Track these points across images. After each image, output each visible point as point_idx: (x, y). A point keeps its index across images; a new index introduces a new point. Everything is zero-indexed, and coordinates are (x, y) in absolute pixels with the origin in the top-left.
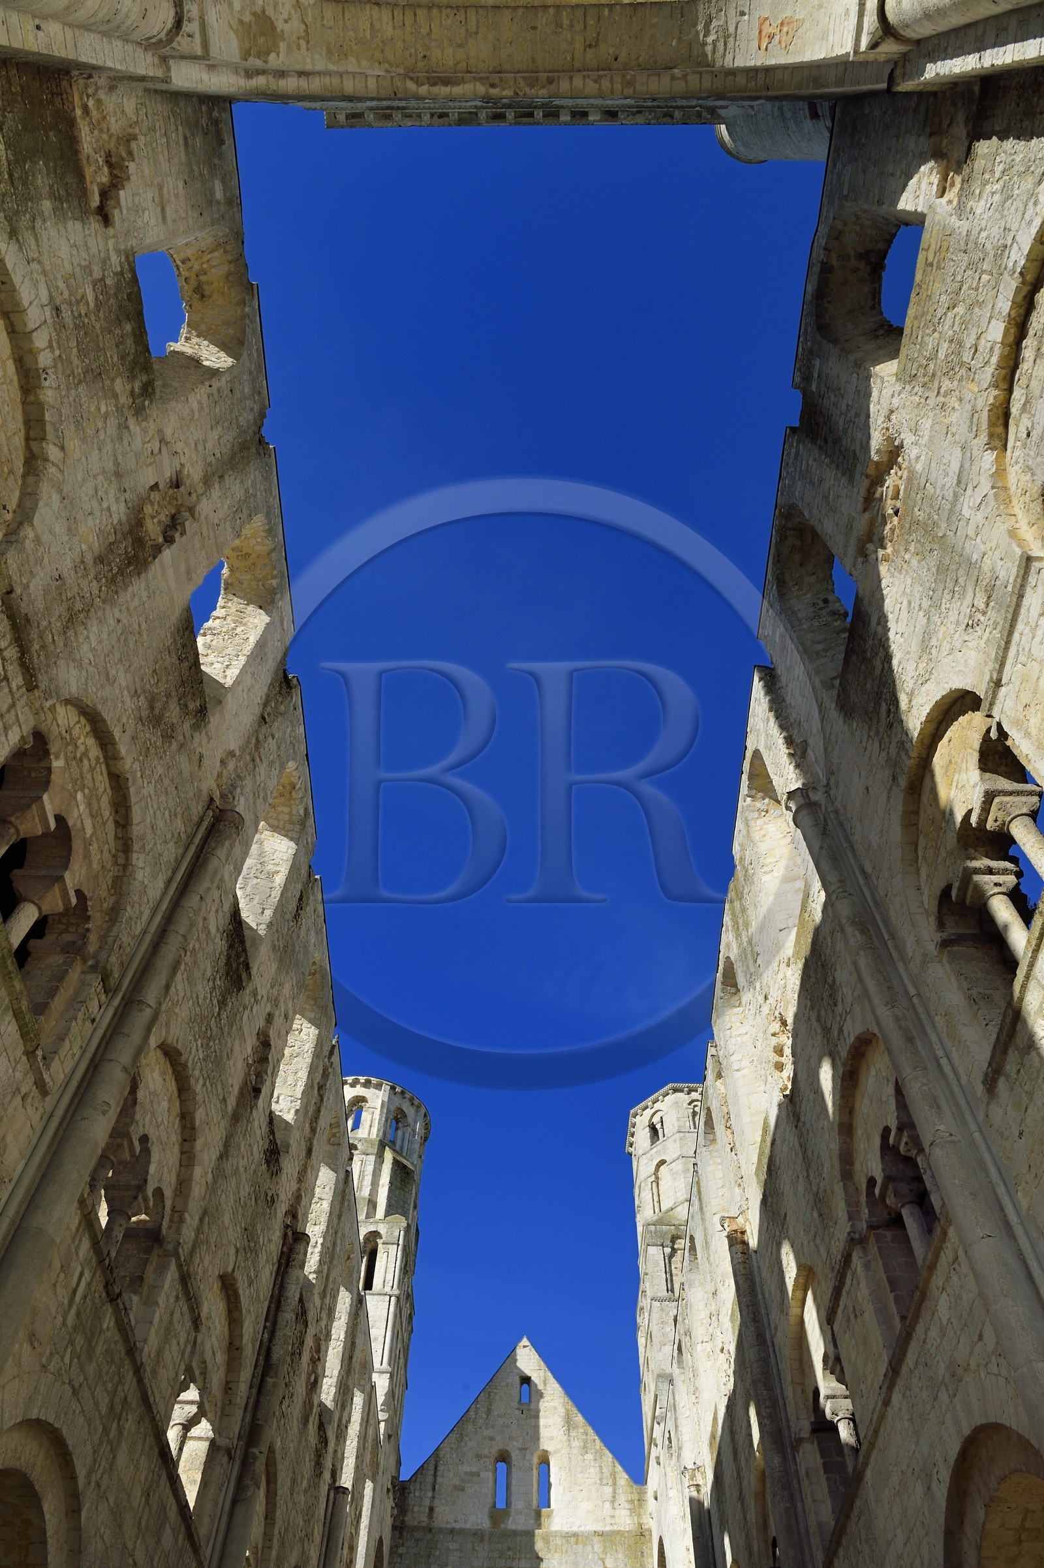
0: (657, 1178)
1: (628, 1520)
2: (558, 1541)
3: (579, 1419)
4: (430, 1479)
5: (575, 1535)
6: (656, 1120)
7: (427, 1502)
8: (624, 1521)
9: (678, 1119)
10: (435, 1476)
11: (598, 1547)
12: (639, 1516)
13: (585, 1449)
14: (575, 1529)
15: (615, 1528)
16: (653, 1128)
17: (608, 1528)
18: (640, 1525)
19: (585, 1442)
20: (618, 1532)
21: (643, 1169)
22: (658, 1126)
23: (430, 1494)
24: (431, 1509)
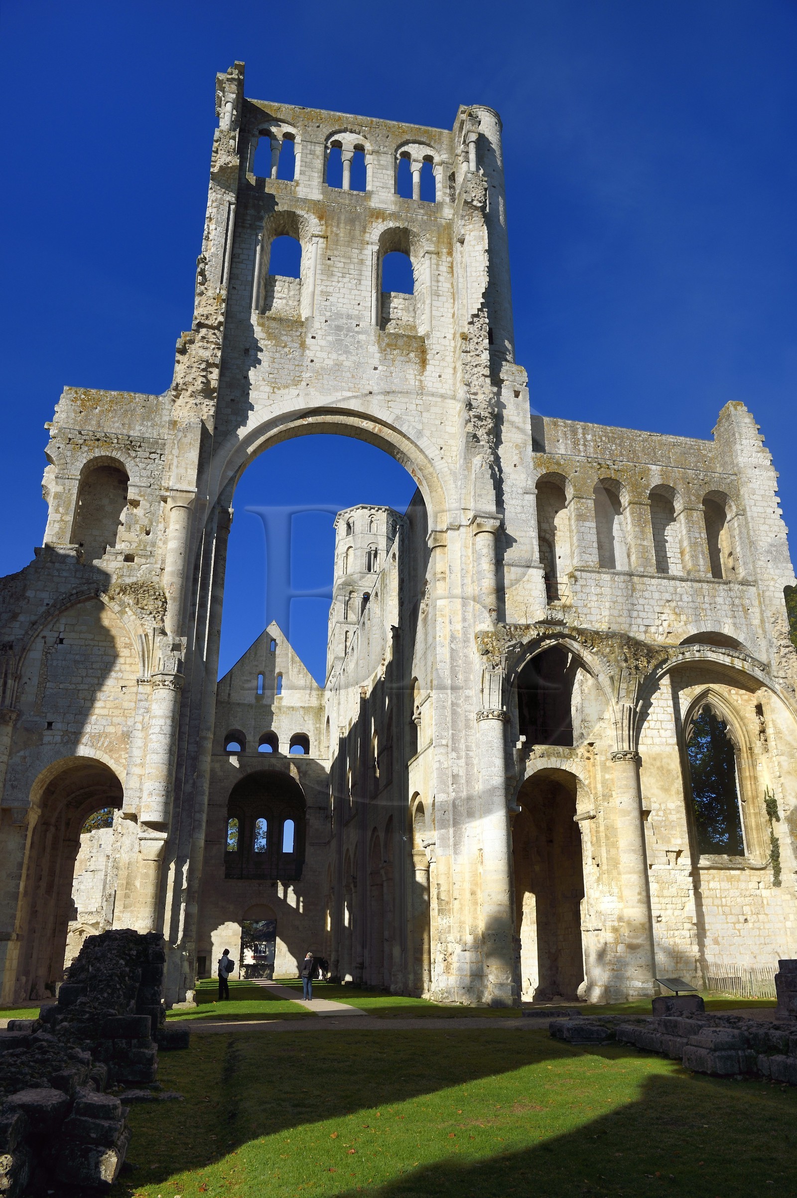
0: (347, 555)
1: (316, 702)
2: (285, 709)
3: (298, 659)
4: (228, 682)
5: (292, 707)
6: (351, 521)
7: (227, 691)
8: (314, 703)
9: (362, 525)
10: (231, 681)
11: (302, 712)
12: (321, 701)
13: (299, 672)
14: (292, 705)
15: (310, 705)
16: (348, 525)
17: (306, 705)
18: (321, 704)
19: (300, 669)
20: (311, 707)
21: (340, 548)
22: (352, 525)
23: (228, 688)
24: (229, 694)
